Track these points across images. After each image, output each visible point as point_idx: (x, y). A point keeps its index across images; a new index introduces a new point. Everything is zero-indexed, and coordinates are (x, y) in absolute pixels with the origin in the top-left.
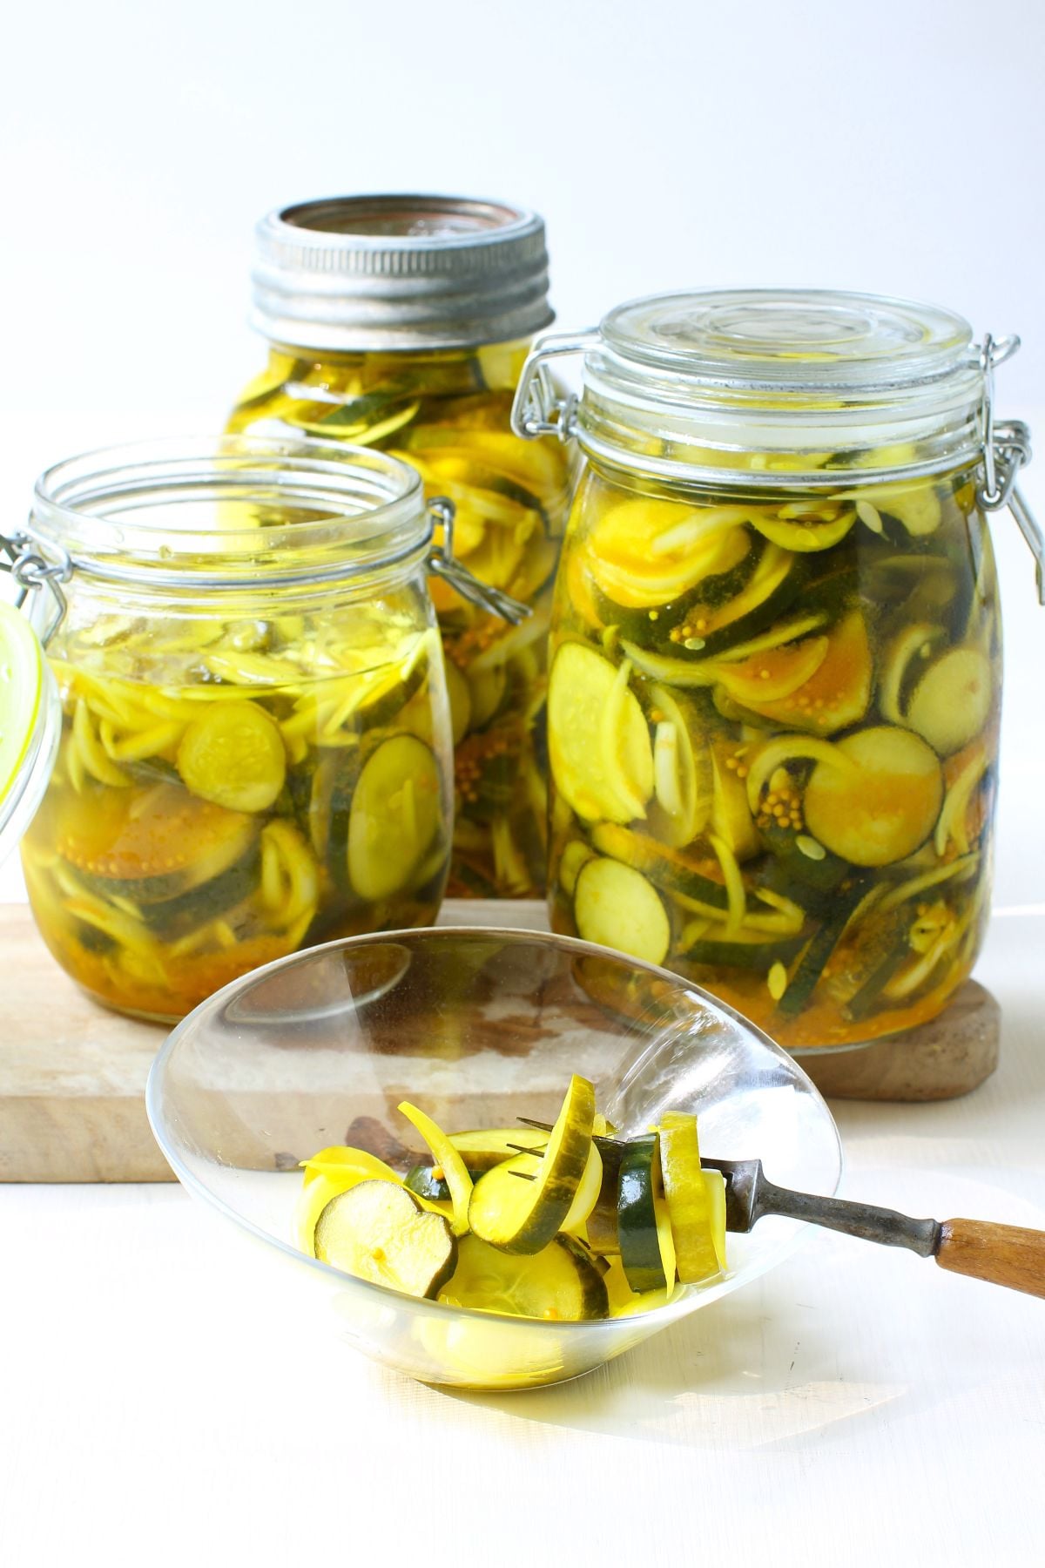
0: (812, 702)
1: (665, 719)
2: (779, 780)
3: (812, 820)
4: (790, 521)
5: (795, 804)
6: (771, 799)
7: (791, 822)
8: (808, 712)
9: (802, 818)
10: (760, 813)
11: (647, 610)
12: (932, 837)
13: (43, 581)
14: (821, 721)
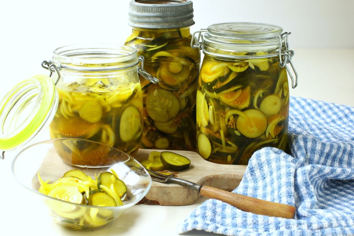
0: (238, 103)
1: (211, 105)
2: (232, 118)
3: (238, 127)
4: (236, 66)
5: (234, 123)
6: (230, 122)
7: (234, 127)
8: (237, 105)
9: (236, 126)
10: (228, 125)
11: (208, 83)
12: (265, 133)
13: (55, 70)
14: (239, 107)
